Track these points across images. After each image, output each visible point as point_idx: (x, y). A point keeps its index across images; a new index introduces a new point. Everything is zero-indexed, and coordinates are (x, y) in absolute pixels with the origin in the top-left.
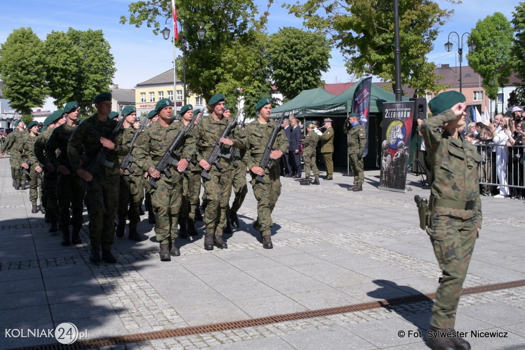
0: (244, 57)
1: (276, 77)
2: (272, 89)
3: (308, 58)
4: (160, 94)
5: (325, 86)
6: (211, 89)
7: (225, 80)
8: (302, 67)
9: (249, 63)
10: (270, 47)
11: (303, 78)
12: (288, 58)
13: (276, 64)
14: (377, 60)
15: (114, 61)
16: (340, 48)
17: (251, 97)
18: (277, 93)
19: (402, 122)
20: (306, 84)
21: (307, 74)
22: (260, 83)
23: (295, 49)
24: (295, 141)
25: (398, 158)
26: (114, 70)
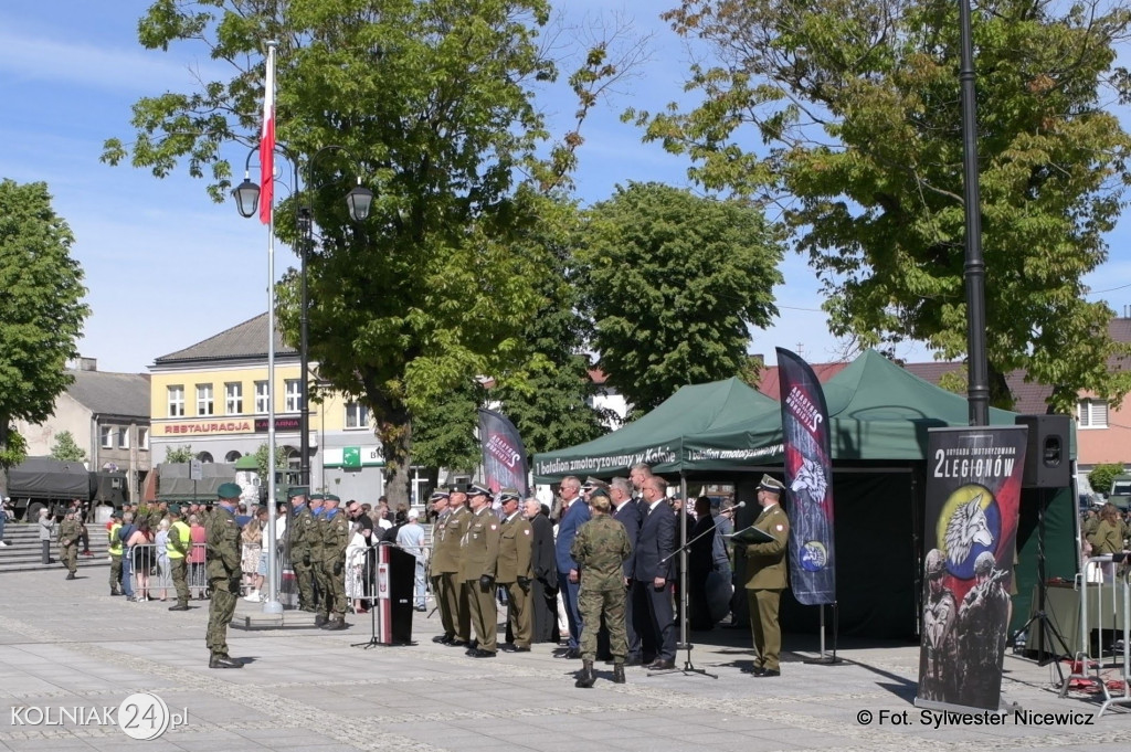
0: (498, 278)
1: (605, 340)
2: (590, 379)
3: (707, 281)
4: (231, 392)
5: (762, 371)
6: (392, 377)
7: (437, 350)
8: (686, 309)
9: (515, 295)
10: (584, 246)
11: (690, 345)
12: (644, 282)
13: (606, 300)
14: (925, 292)
15: (82, 282)
16: (807, 252)
17: (524, 404)
18: (606, 394)
19: (990, 492)
20: (700, 365)
21: (704, 334)
22: (549, 359)
23: (665, 251)
24: (656, 552)
25: (976, 609)
26: (82, 311)
